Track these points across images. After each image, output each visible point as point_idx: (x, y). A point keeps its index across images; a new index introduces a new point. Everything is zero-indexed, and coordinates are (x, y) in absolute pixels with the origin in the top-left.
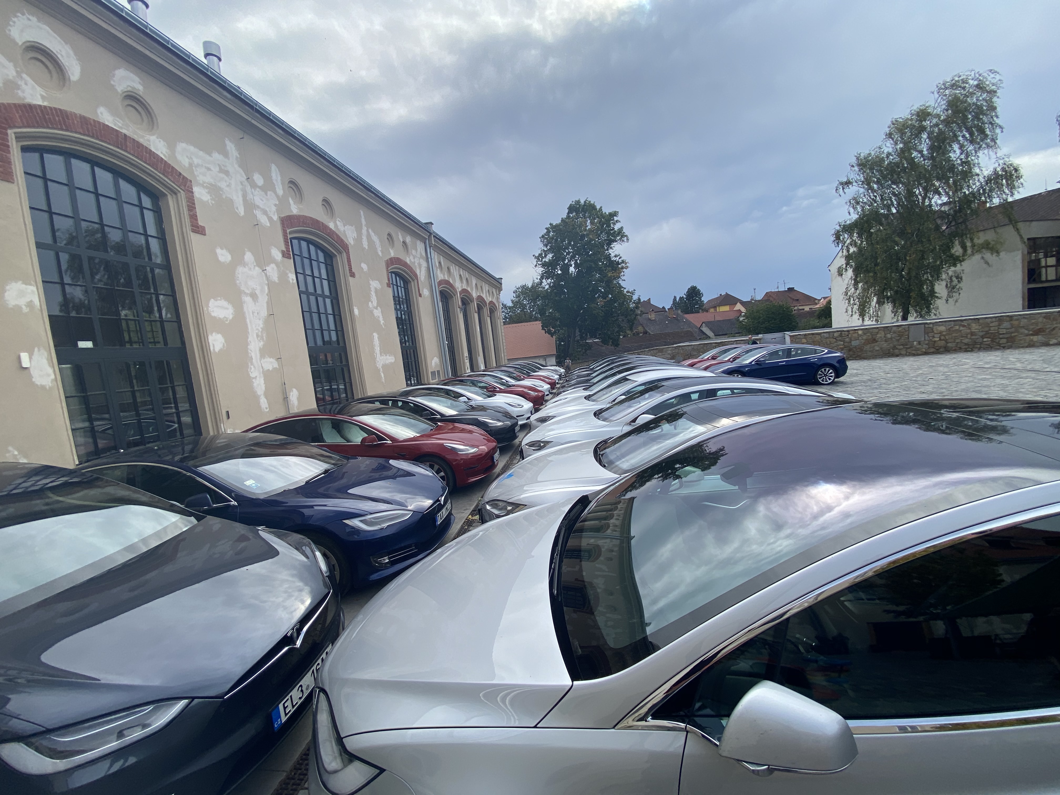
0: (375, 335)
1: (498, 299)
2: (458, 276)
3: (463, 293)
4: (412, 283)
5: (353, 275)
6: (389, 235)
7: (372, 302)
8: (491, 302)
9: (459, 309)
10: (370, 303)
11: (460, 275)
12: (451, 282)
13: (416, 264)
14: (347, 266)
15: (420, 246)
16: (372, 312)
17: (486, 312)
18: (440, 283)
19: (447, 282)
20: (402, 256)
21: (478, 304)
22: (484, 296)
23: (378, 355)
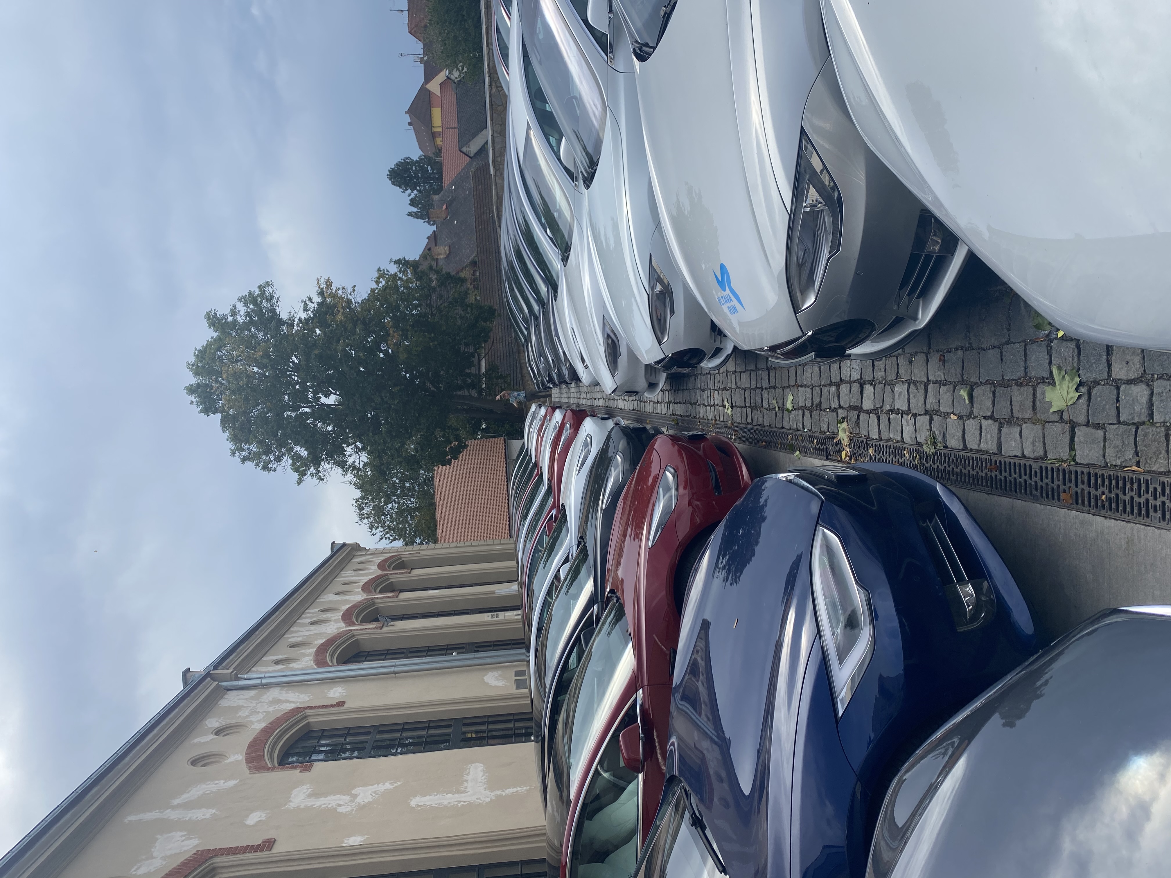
0: (415, 802)
1: (375, 553)
2: (313, 627)
3: (350, 618)
4: (311, 720)
5: (269, 844)
6: (194, 762)
7: (339, 805)
8: (381, 566)
9: (385, 629)
10: (340, 810)
11: (312, 624)
12: (321, 642)
13: (271, 709)
14: (247, 855)
15: (232, 699)
16: (362, 808)
17: (398, 577)
18: (320, 662)
19: (322, 650)
20: (246, 737)
21: (381, 592)
22: (365, 579)
23: (463, 798)
